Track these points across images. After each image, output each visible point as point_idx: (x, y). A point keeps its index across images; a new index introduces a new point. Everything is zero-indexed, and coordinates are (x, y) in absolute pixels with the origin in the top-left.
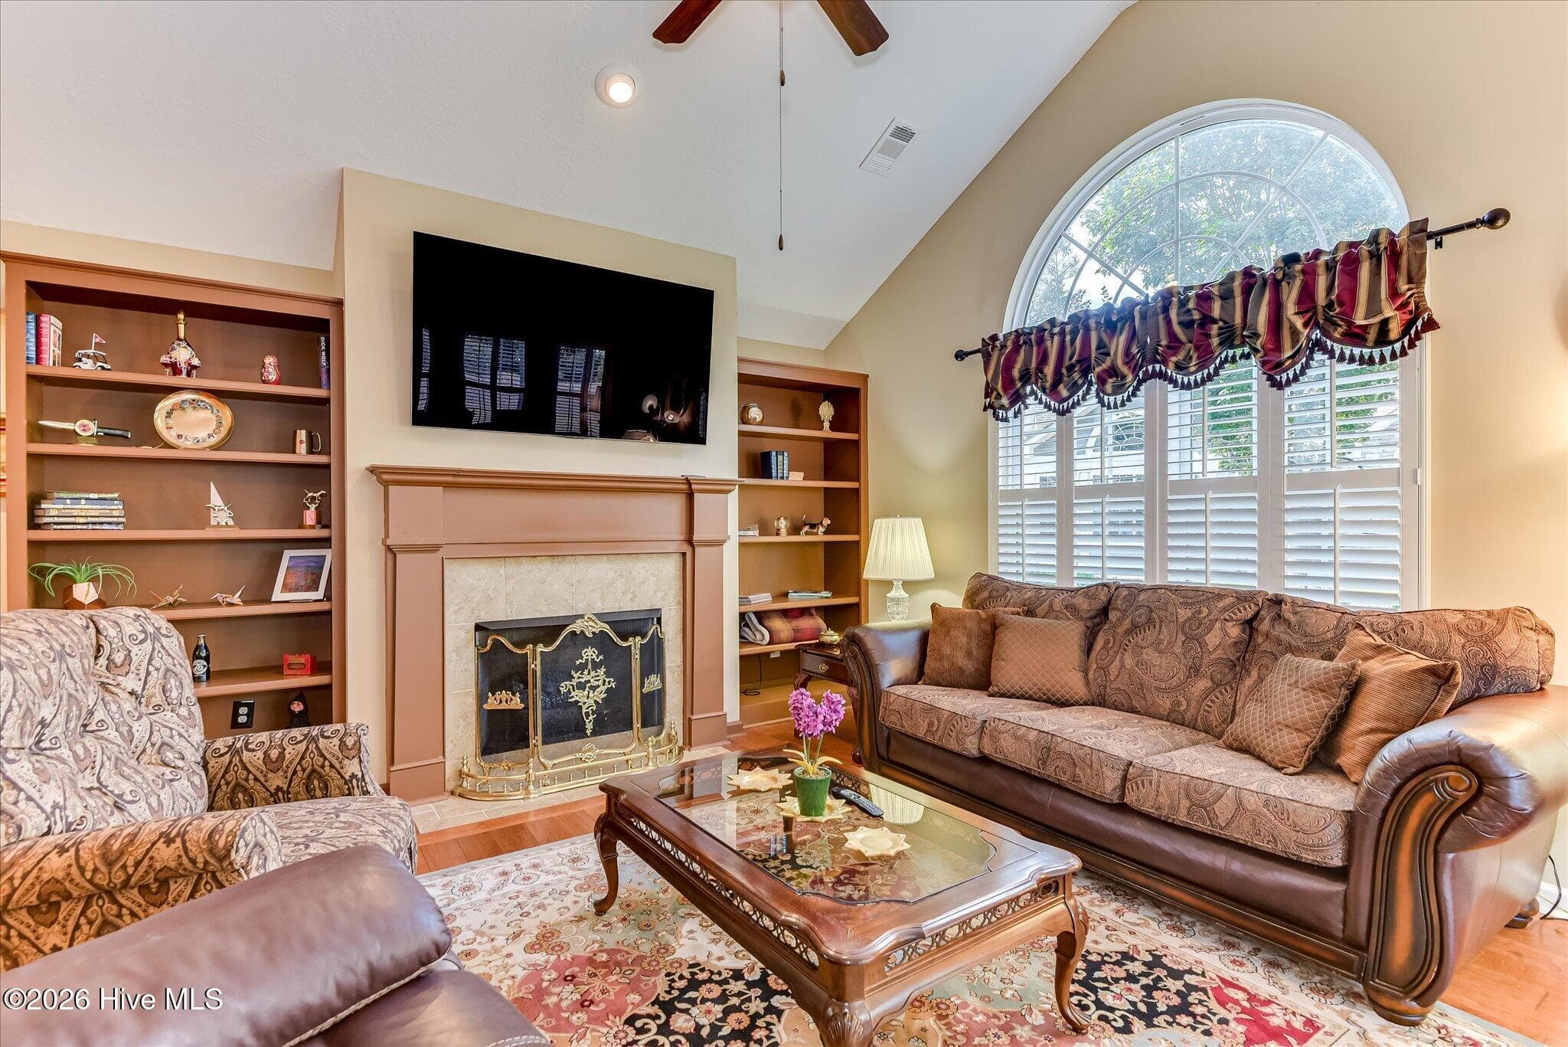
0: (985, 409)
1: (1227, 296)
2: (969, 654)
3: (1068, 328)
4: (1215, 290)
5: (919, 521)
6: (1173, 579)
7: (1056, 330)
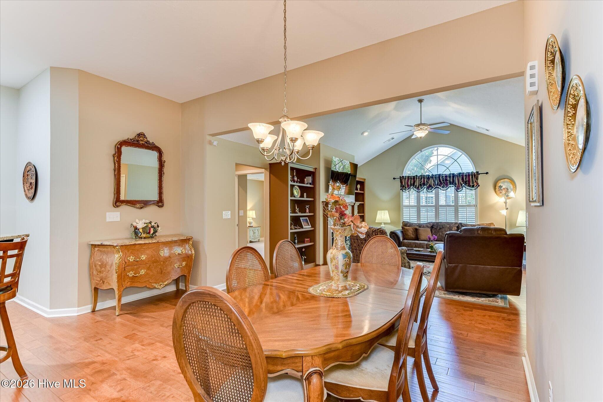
0: (401, 190)
1: (450, 177)
2: (413, 235)
3: (420, 177)
4: (448, 176)
5: (387, 211)
6: (440, 221)
7: (418, 177)
